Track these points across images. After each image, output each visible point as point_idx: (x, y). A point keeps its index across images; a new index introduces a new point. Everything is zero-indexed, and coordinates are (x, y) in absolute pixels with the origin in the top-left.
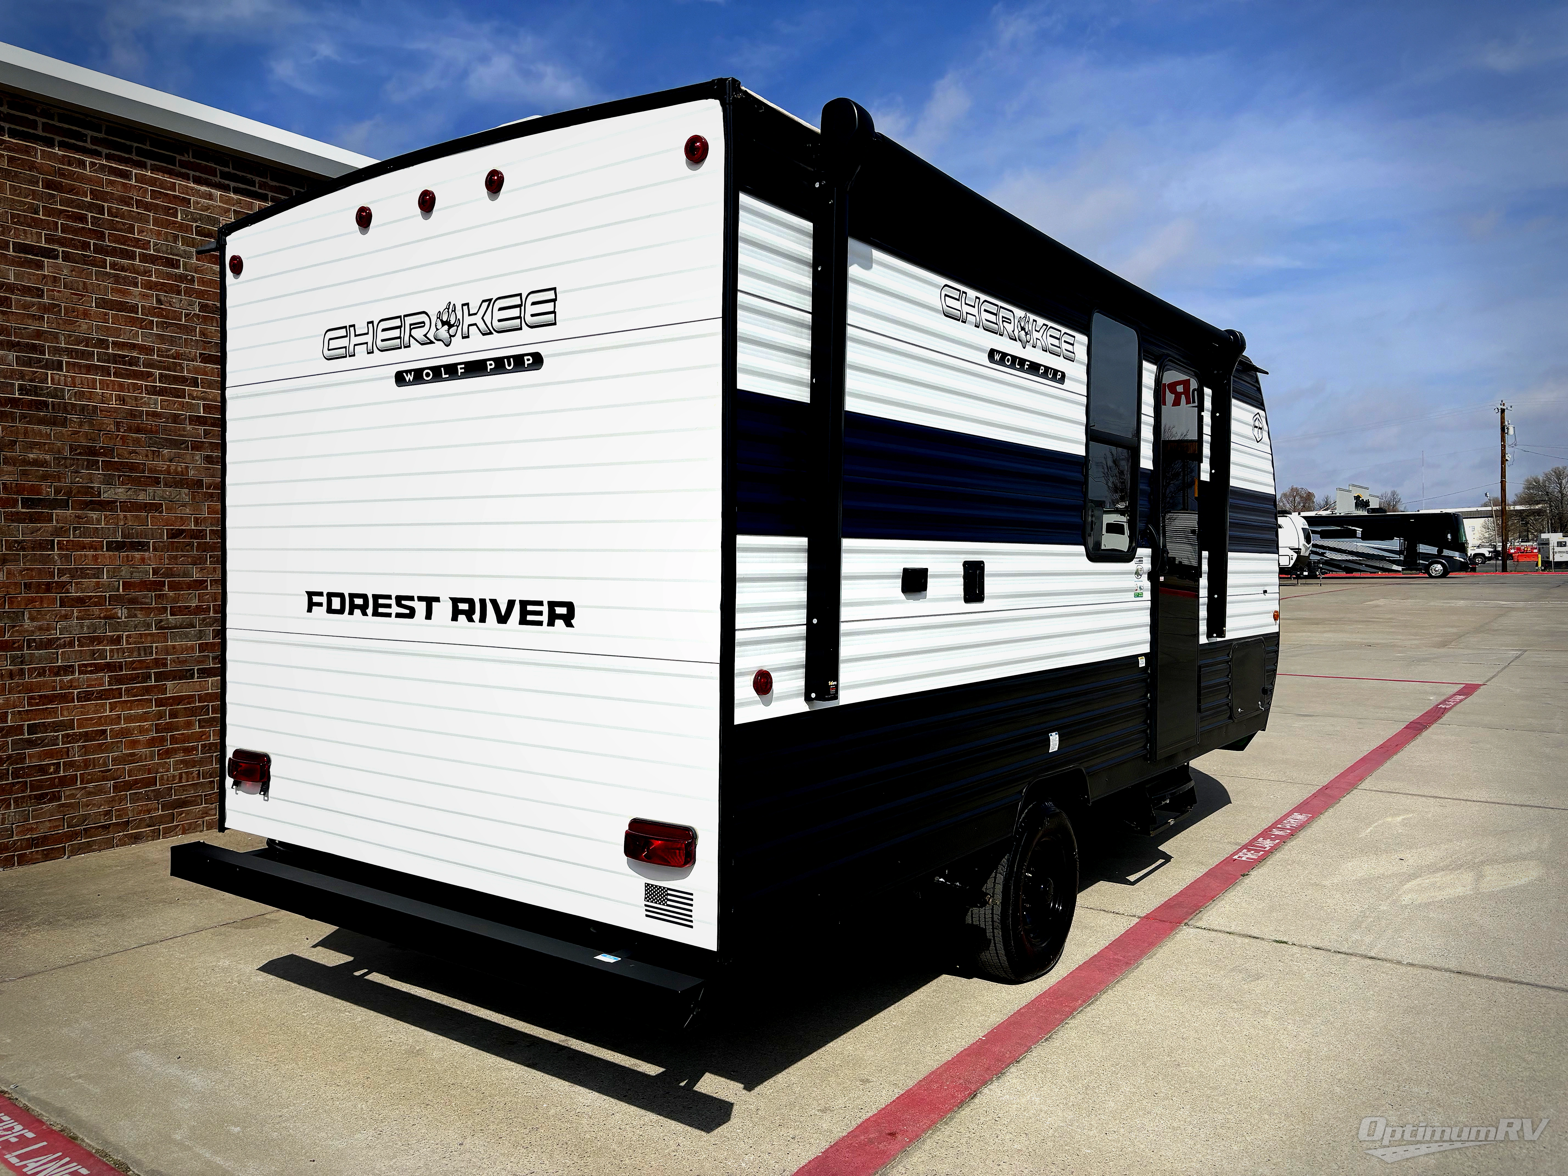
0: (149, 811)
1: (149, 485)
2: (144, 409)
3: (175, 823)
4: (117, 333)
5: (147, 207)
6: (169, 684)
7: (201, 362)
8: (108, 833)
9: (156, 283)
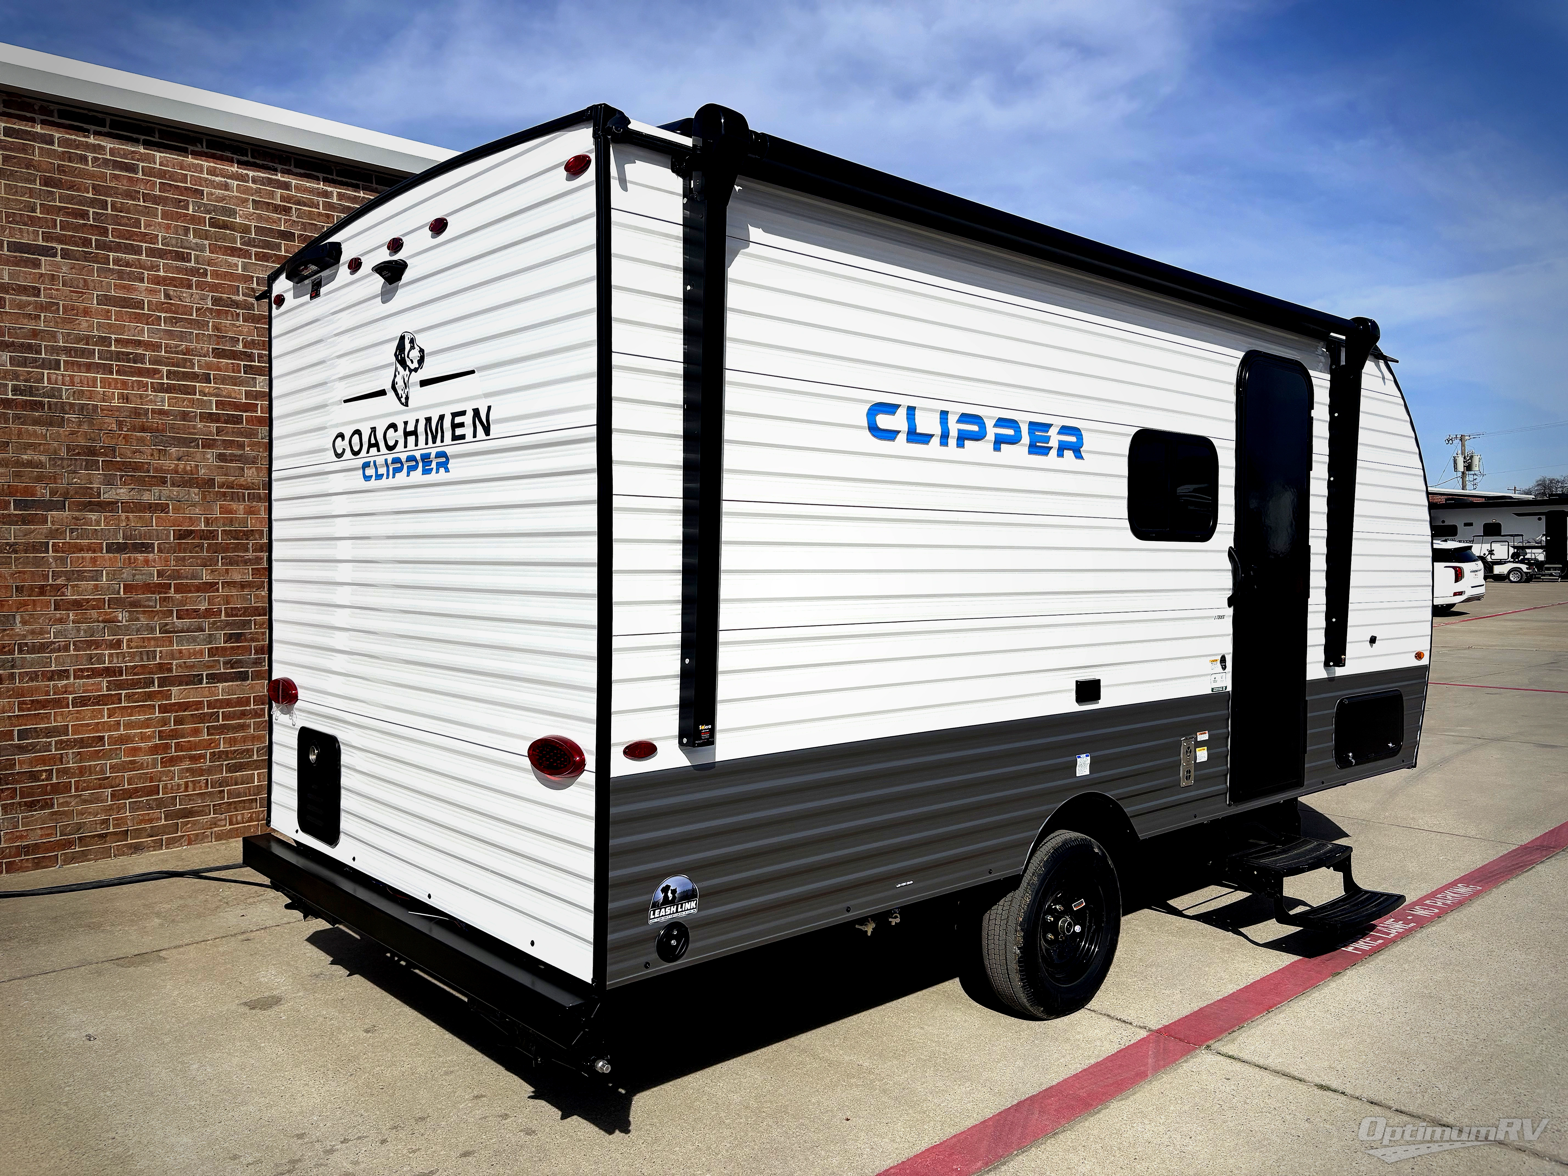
0: (151, 821)
1: (155, 485)
2: (150, 407)
3: (179, 834)
4: (121, 329)
5: (156, 200)
6: (175, 690)
7: (214, 357)
8: (105, 842)
9: (165, 278)
